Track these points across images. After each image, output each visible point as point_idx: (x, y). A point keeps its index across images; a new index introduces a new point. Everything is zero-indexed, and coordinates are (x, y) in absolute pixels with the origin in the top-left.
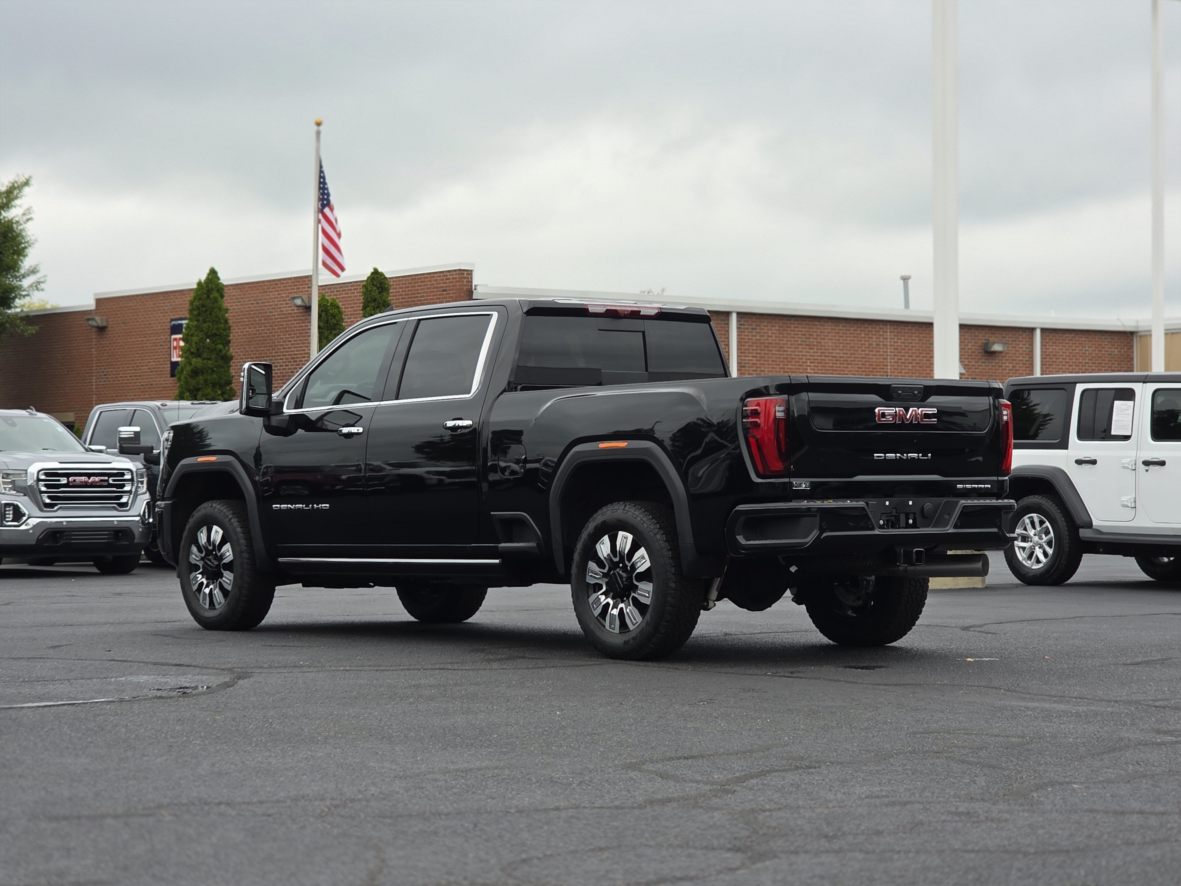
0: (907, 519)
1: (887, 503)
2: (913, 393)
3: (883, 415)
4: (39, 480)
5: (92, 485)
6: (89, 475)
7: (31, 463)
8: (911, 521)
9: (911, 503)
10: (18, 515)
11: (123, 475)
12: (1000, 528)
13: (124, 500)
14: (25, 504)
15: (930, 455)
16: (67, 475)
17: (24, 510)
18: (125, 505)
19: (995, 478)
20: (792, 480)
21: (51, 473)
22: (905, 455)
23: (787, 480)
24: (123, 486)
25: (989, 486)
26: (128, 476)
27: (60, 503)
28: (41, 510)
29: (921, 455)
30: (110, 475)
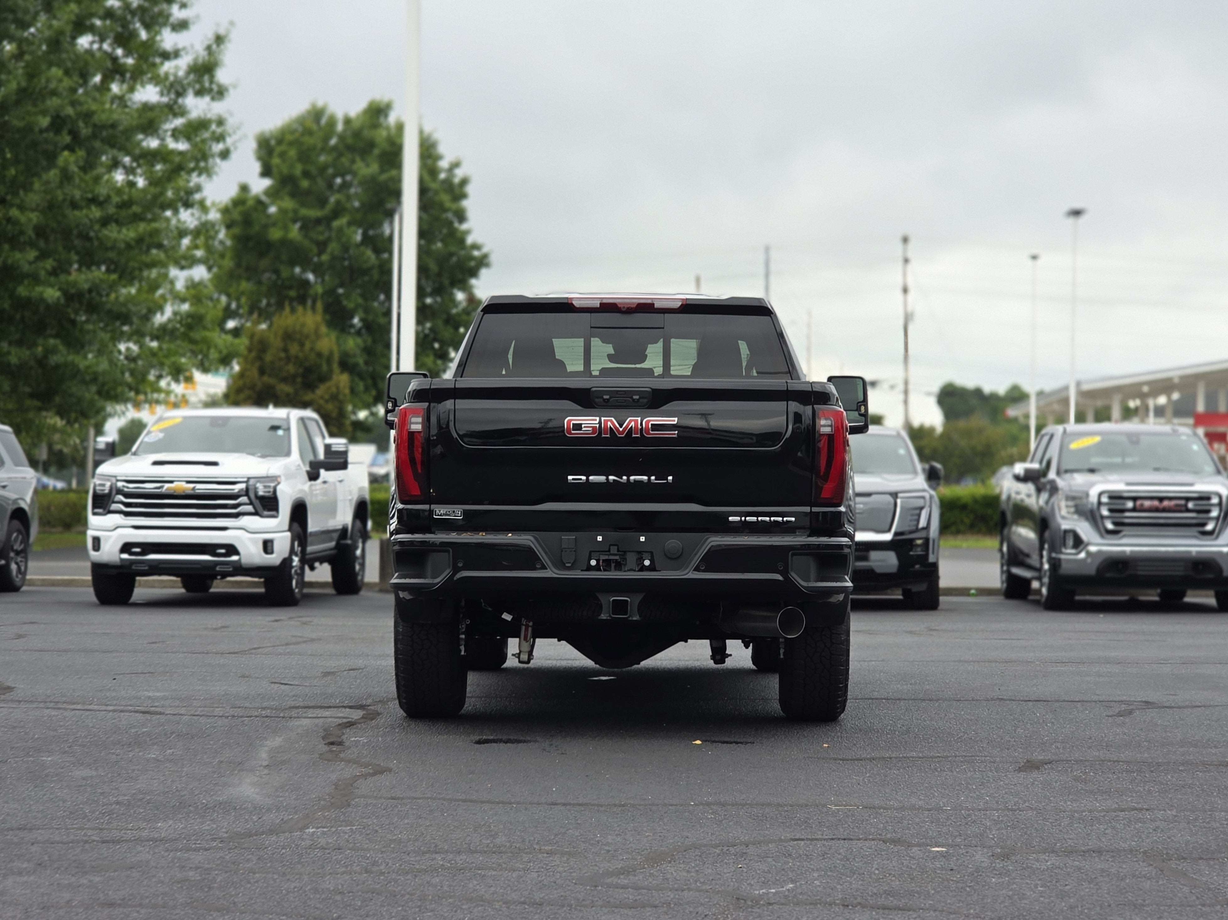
0: (641, 560)
1: (600, 538)
2: (632, 398)
3: (578, 427)
4: (1100, 503)
5: (1164, 510)
6: (1161, 499)
7: (1093, 484)
8: (647, 563)
9: (642, 539)
10: (1078, 542)
11: (1209, 498)
12: (785, 573)
13: (1210, 527)
14: (1084, 529)
15: (670, 478)
16: (1134, 499)
17: (1084, 537)
18: (1211, 533)
19: (807, 509)
20: (433, 506)
21: (1115, 497)
22: (625, 478)
23: (426, 507)
24: (1208, 511)
25: (793, 519)
26: (1215, 500)
27: (1126, 530)
28: (1102, 536)
29: (653, 478)
30: (1188, 499)
